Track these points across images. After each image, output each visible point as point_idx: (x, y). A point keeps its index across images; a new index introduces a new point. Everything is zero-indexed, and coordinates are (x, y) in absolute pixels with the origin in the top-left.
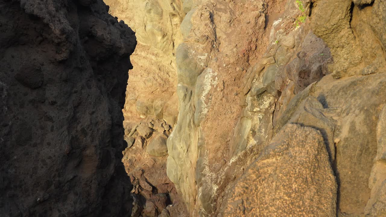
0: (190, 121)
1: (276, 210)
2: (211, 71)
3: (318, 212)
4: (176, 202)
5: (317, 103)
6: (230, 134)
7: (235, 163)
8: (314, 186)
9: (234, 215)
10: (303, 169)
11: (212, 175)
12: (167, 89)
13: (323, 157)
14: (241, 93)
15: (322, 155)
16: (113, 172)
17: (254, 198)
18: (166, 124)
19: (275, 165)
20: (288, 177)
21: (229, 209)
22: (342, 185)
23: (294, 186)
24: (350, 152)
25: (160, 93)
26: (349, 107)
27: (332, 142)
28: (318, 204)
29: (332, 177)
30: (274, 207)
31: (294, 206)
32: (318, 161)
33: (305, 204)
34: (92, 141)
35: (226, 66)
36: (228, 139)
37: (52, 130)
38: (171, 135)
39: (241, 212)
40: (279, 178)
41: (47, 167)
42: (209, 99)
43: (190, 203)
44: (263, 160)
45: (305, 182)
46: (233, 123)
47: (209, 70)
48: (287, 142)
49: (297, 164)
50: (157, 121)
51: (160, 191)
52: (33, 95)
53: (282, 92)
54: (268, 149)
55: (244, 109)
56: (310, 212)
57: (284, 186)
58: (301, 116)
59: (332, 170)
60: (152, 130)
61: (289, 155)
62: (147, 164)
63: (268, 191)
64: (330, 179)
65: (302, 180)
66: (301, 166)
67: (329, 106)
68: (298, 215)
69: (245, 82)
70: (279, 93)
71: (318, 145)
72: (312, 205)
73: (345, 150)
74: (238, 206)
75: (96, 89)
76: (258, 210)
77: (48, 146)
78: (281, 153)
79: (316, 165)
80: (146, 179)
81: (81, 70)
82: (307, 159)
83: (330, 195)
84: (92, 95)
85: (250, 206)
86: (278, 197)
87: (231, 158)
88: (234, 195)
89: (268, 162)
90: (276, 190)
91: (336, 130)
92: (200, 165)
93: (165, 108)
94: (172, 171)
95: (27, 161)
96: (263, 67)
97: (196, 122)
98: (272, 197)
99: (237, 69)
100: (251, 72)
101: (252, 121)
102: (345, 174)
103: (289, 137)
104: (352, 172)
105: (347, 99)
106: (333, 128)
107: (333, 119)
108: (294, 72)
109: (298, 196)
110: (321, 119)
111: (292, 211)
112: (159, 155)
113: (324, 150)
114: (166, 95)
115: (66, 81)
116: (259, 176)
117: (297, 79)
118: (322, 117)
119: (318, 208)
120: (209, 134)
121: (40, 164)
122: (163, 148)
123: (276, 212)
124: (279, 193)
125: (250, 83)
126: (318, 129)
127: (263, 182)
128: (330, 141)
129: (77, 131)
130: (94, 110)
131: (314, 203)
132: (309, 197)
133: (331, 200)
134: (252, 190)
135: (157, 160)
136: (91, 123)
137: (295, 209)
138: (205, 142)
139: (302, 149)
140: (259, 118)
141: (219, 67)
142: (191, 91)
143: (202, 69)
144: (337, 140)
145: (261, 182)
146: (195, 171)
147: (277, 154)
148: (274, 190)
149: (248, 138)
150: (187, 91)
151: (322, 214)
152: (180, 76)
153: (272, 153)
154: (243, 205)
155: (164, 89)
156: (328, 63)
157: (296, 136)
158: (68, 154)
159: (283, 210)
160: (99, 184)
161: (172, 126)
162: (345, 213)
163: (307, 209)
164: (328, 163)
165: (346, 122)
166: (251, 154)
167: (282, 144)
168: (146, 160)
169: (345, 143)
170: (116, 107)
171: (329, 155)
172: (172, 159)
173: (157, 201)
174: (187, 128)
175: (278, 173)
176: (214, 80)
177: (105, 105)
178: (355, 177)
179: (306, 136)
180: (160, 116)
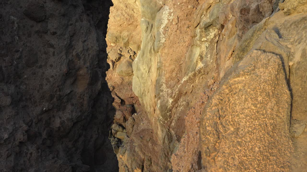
0: (151, 48)
1: (245, 117)
2: (168, 9)
3: (276, 119)
4: (139, 112)
5: (274, 34)
6: (183, 59)
7: (186, 82)
8: (274, 99)
9: (212, 121)
10: (266, 85)
11: (168, 90)
12: (132, 22)
13: (281, 76)
14: (192, 26)
15: (281, 75)
16: (100, 87)
17: (227, 107)
18: (131, 51)
19: (244, 82)
20: (255, 91)
21: (208, 116)
22: (294, 98)
23: (260, 99)
24: (301, 73)
25: (127, 25)
26: (301, 37)
27: (287, 65)
28: (277, 113)
29: (288, 92)
30: (244, 114)
31: (259, 114)
32: (277, 79)
33: (267, 112)
34: (84, 64)
35: (180, 4)
36: (181, 63)
37: (54, 55)
38: (136, 59)
39: (218, 118)
40: (248, 92)
41: (50, 84)
42: (167, 31)
43: (150, 112)
44: (234, 78)
45: (268, 95)
46: (185, 50)
47: (167, 7)
48: (254, 64)
49: (261, 82)
50: (124, 48)
51: (127, 103)
52: (38, 27)
53: (225, 26)
54: (238, 70)
55: (194, 39)
56: (271, 119)
57: (251, 98)
58: (263, 44)
59: (288, 87)
60: (121, 55)
61: (256, 74)
62: (117, 82)
63: (238, 103)
64: (286, 94)
65: (265, 94)
66: (265, 83)
67: (282, 37)
68: (262, 120)
69: (195, 17)
70: (222, 26)
71: (278, 67)
72: (273, 114)
73: (297, 71)
74: (215, 113)
75: (86, 22)
76: (231, 117)
77: (50, 67)
78: (249, 73)
79: (276, 82)
80: (116, 94)
81: (75, 7)
82: (270, 78)
83: (286, 106)
84: (84, 27)
85: (224, 114)
86: (247, 107)
87: (183, 78)
88: (211, 105)
89: (238, 80)
90: (245, 101)
91: (290, 55)
92: (159, 83)
93: (130, 38)
94: (137, 88)
95: (34, 79)
96: (210, 5)
97: (156, 49)
98: (242, 107)
99: (189, 6)
100: (200, 10)
101: (201, 48)
102: (297, 90)
103: (255, 61)
104: (302, 88)
105: (299, 31)
106: (288, 54)
107: (288, 47)
108: (237, 9)
109: (262, 106)
110: (278, 47)
111: (257, 118)
112: (126, 75)
113: (282, 71)
114: (131, 27)
115: (64, 15)
116: (231, 91)
117: (238, 15)
118: (279, 45)
119: (277, 116)
120: (166, 59)
121: (45, 82)
122: (129, 69)
123: (245, 118)
124: (247, 104)
125: (199, 18)
126: (277, 54)
127: (234, 95)
128: (286, 64)
129: (73, 56)
130: (85, 39)
131: (274, 112)
132: (270, 107)
133: (286, 109)
134: (225, 102)
135: (124, 79)
136: (84, 49)
137: (260, 116)
138: (163, 65)
139: (266, 70)
140: (206, 46)
141: (174, 5)
142: (152, 24)
143: (160, 6)
144: (291, 64)
145: (233, 95)
146: (155, 87)
147: (246, 73)
148: (244, 102)
149: (197, 62)
150: (149, 24)
151: (279, 120)
152: (143, 12)
153: (242, 72)
154: (219, 113)
155: (130, 23)
156: (264, 2)
157: (261, 60)
158: (66, 74)
159: (251, 117)
160: (90, 98)
161: (136, 52)
162: (296, 120)
163: (269, 116)
164: (285, 81)
165: (298, 49)
166: (199, 74)
167: (250, 66)
168: (116, 79)
169: (298, 65)
170: (101, 37)
171: (285, 75)
172: (137, 78)
173: (124, 111)
174: (148, 54)
175: (246, 89)
176: (170, 16)
177: (93, 35)
178: (305, 92)
179: (269, 60)
180: (127, 44)
